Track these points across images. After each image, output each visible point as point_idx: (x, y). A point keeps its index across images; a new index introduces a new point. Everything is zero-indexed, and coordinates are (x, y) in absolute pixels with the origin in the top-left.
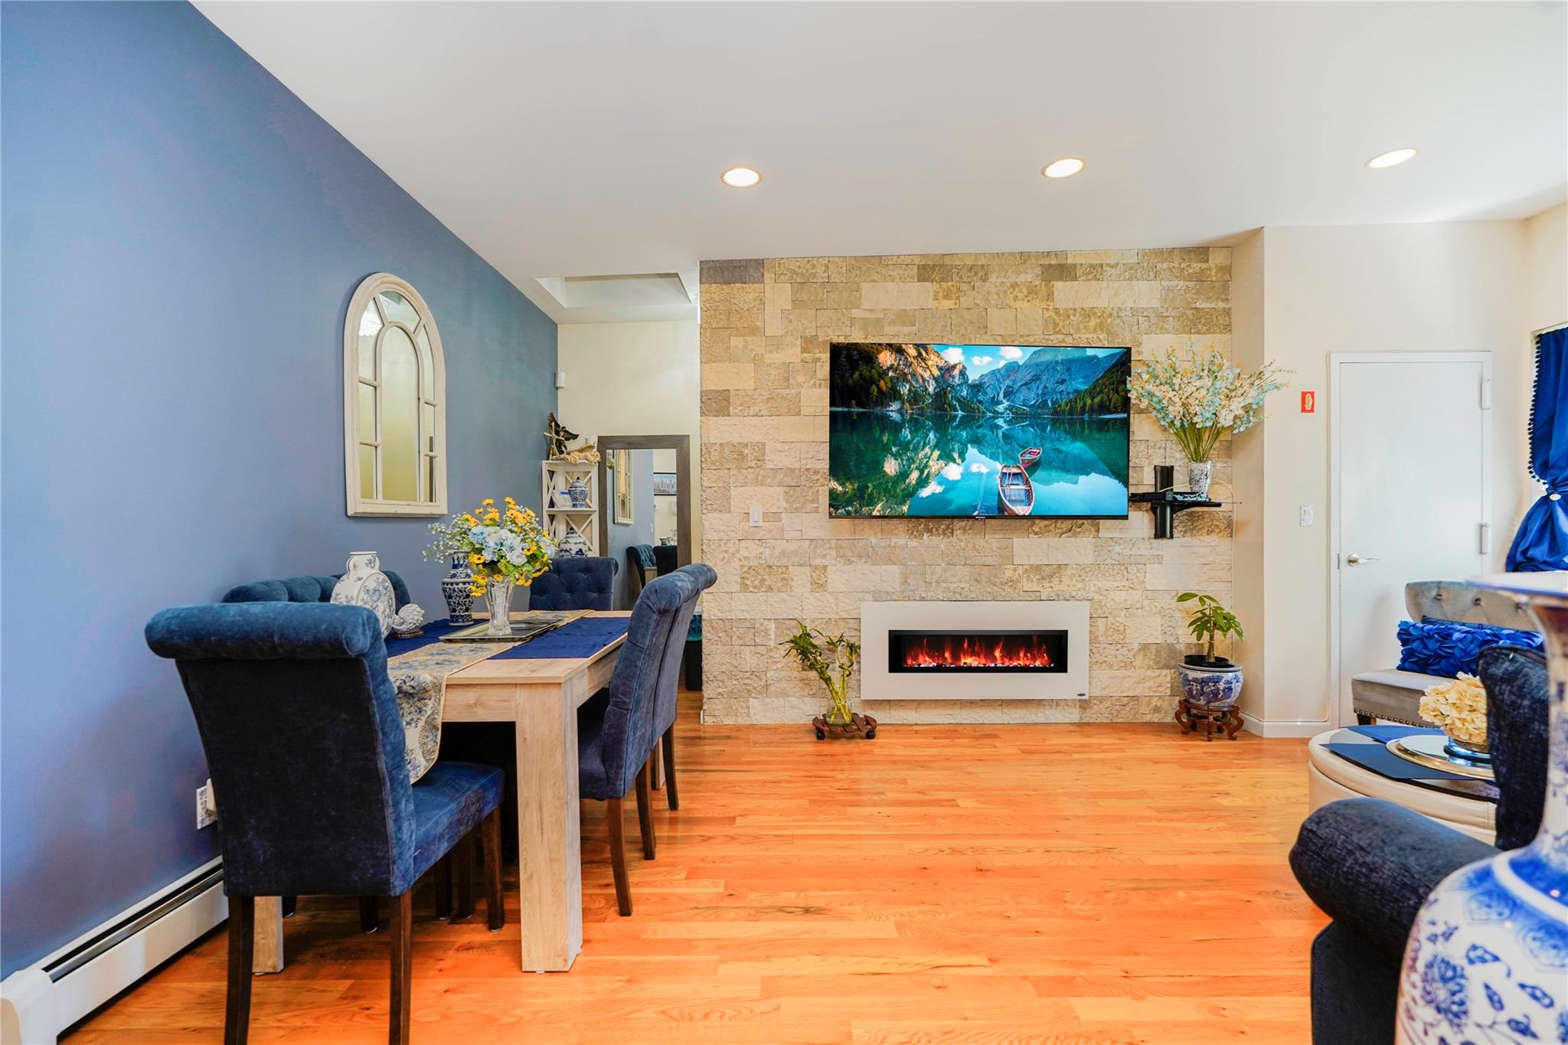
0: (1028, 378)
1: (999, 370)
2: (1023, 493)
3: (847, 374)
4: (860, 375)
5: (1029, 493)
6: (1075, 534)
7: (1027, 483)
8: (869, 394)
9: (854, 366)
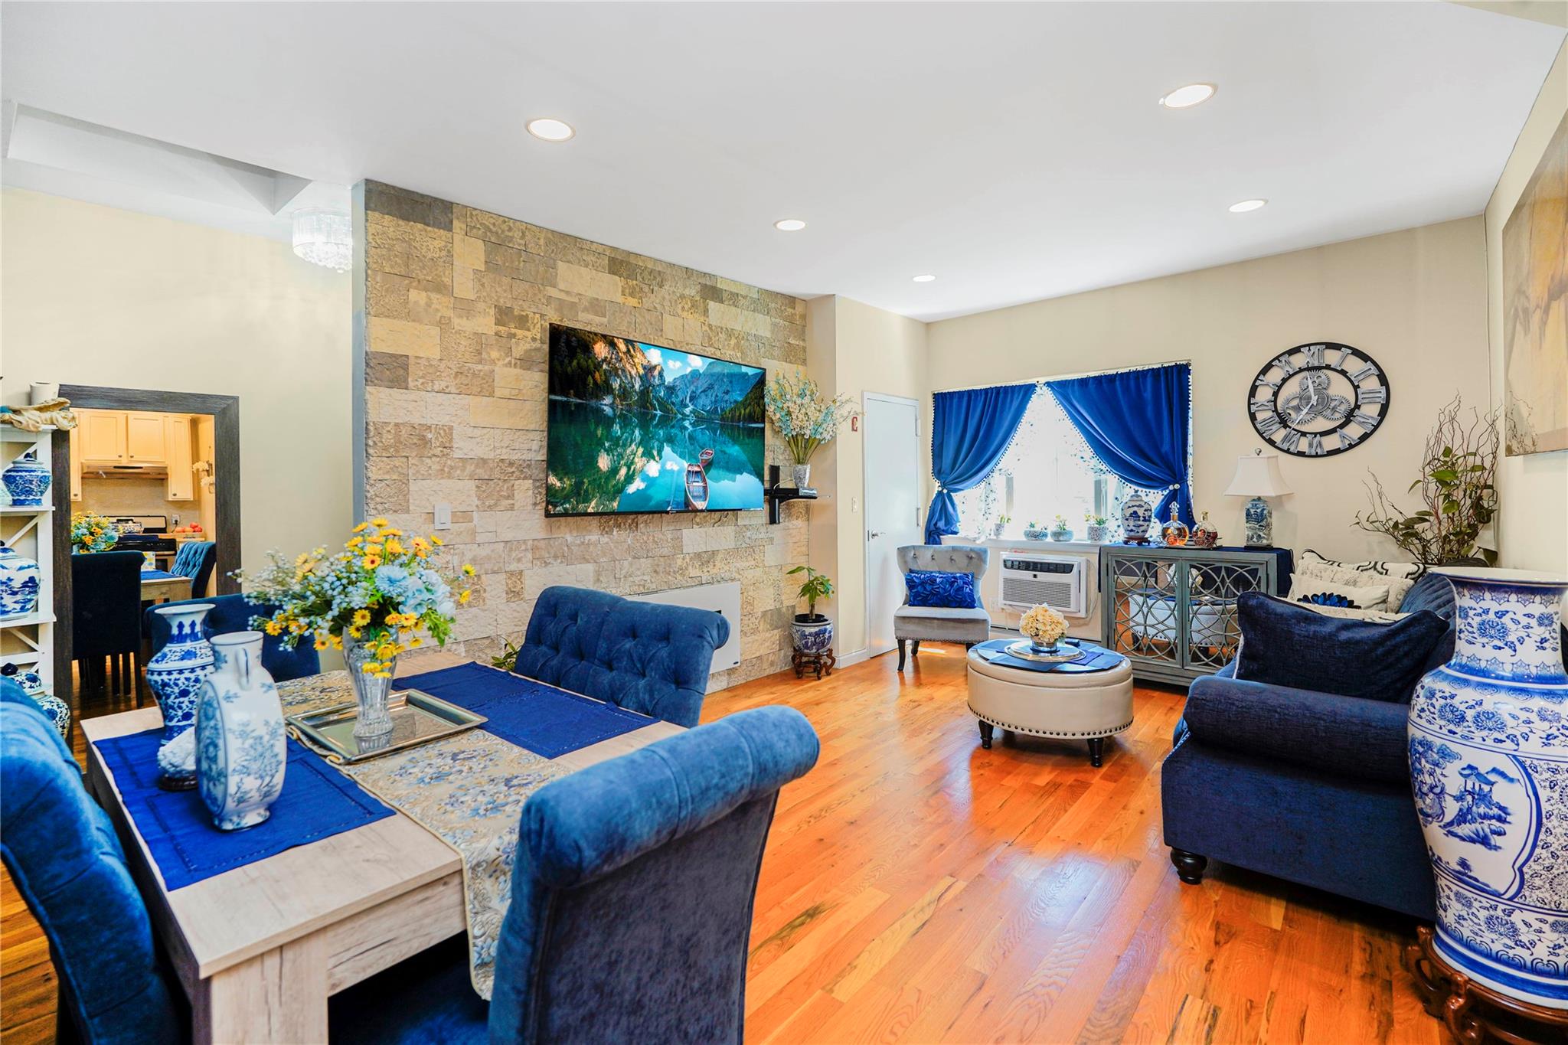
0: (706, 385)
1: (686, 375)
2: (701, 489)
3: (566, 361)
4: (578, 363)
5: (705, 488)
6: (723, 525)
7: (704, 481)
8: (585, 384)
9: (572, 355)
